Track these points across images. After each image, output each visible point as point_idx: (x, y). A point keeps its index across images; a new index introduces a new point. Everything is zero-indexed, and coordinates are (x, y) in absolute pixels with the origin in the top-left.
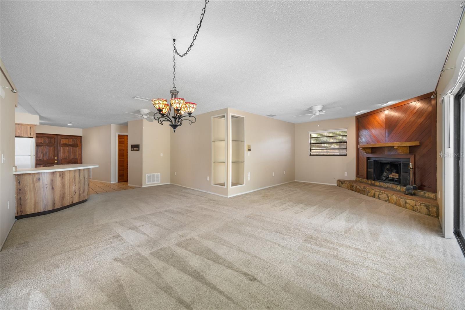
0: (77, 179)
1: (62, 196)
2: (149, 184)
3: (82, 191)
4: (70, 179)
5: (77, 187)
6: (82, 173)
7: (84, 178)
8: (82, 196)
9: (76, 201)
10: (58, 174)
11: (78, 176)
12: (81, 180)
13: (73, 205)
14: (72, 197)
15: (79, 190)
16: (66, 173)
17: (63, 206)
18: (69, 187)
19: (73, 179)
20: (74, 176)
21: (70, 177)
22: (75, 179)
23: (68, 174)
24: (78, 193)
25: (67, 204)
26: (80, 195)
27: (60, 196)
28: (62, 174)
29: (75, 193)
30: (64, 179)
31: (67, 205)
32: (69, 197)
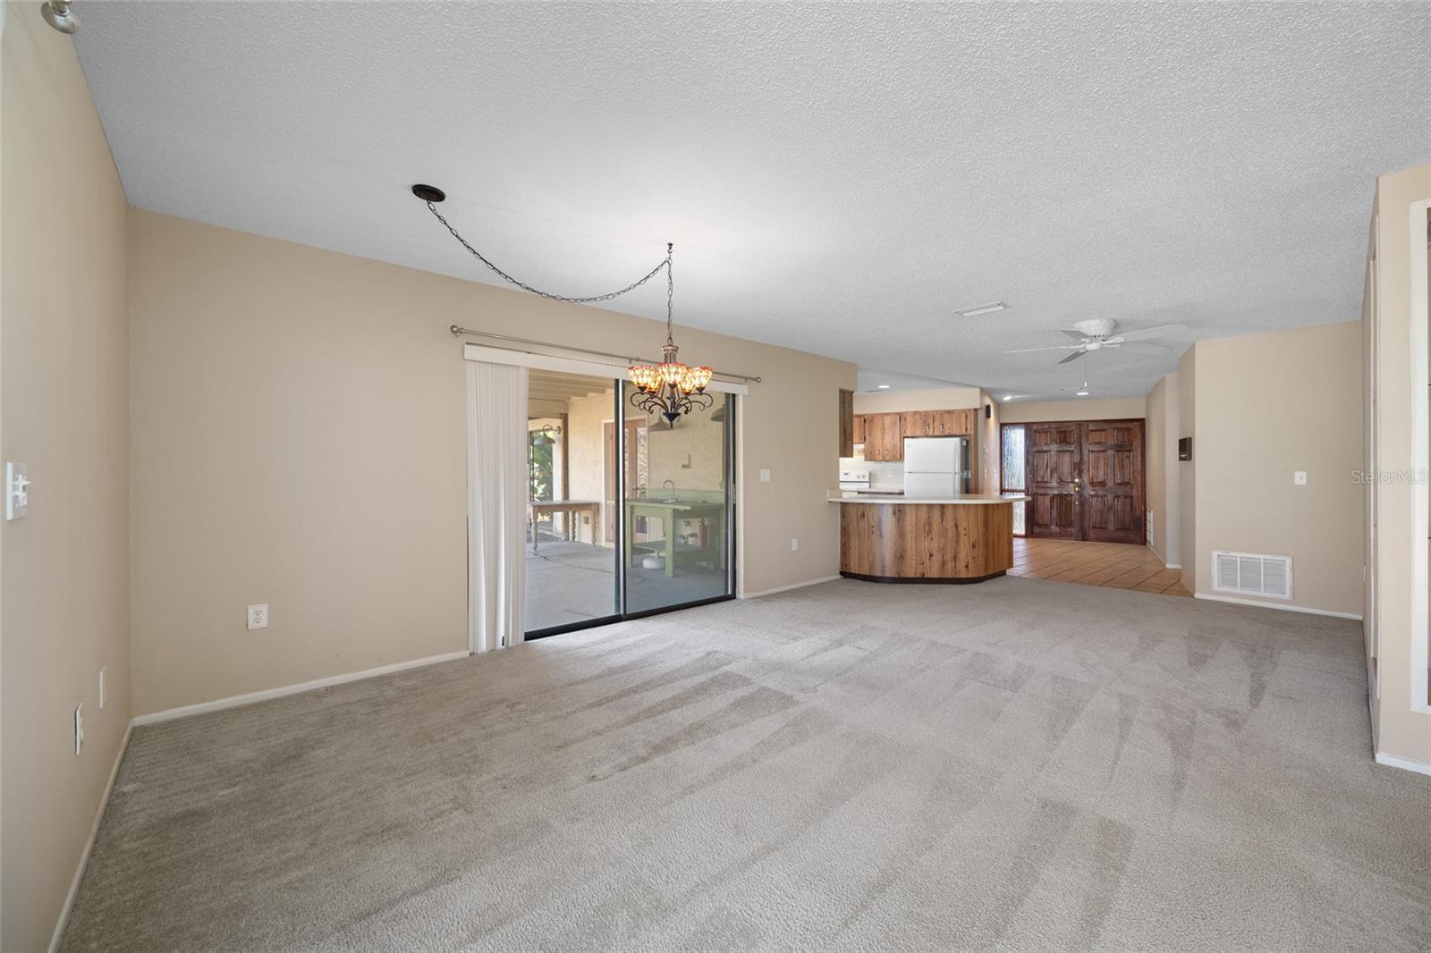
0: (935, 527)
1: (898, 555)
2: (1220, 593)
3: (949, 556)
4: (916, 524)
5: (935, 545)
6: (949, 514)
7: (956, 526)
8: (950, 566)
9: (934, 573)
10: (890, 510)
11: (940, 520)
12: (946, 530)
13: (923, 580)
14: (923, 563)
15: (943, 550)
16: (908, 509)
17: (901, 576)
18: (914, 539)
19: (924, 526)
20: (929, 518)
21: (917, 519)
22: (930, 524)
23: (914, 513)
24: (937, 557)
25: (911, 574)
26: (944, 564)
27: (895, 555)
28: (900, 511)
29: (931, 555)
30: (904, 521)
31: (909, 576)
32: (914, 561)
